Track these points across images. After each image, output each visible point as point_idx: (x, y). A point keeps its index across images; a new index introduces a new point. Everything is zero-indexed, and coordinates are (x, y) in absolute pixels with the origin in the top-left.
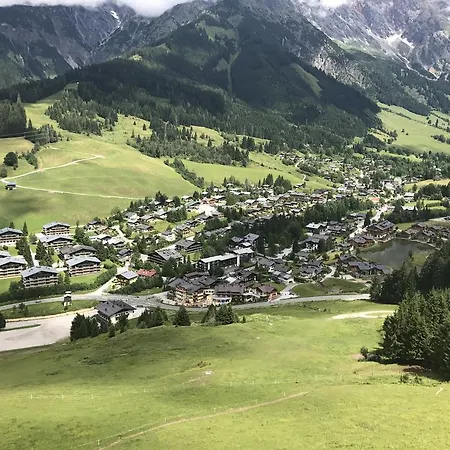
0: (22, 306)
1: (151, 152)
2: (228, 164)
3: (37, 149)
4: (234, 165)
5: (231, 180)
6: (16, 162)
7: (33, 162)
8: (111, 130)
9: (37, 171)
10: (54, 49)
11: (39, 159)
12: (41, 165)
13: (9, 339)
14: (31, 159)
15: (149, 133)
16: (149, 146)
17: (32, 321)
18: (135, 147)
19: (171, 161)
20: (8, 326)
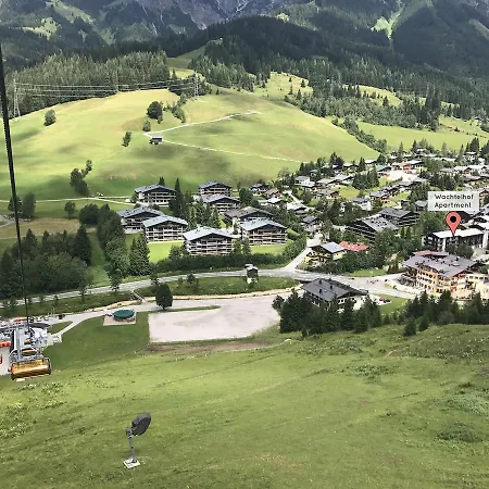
0: (191, 279)
1: (315, 110)
2: (412, 127)
3: (183, 102)
4: (420, 128)
5: (421, 144)
6: (161, 114)
7: (180, 116)
8: (264, 86)
9: (186, 125)
10: (188, 17)
11: (186, 113)
12: (188, 119)
13: (180, 324)
14: (176, 112)
15: (309, 90)
16: (311, 103)
17: (207, 300)
18: (295, 104)
19: (341, 121)
20: (176, 304)
